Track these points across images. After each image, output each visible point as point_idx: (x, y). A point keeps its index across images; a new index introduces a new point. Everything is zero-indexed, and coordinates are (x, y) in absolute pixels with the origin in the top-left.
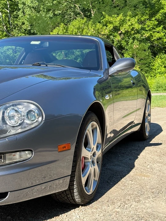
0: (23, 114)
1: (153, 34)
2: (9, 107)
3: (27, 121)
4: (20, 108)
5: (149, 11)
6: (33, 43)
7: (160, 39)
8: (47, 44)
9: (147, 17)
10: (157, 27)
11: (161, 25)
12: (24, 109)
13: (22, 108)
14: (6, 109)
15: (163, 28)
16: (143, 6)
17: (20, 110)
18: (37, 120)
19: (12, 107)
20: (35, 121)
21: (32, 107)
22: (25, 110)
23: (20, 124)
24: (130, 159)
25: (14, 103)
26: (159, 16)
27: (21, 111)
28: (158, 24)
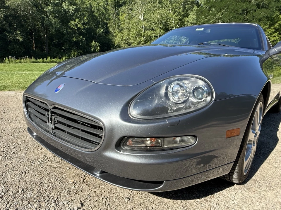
0: (188, 90)
1: (270, 38)
2: (173, 81)
3: (192, 99)
4: (186, 84)
5: (270, 22)
6: (197, 30)
7: (275, 41)
8: (209, 31)
9: (268, 27)
10: (274, 33)
11: (277, 32)
12: (190, 84)
13: (188, 84)
14: (170, 83)
15: (278, 34)
16: (266, 19)
17: (185, 85)
18: (205, 99)
19: (177, 82)
20: (202, 100)
21: (201, 83)
22: (192, 86)
23: (184, 102)
24: (271, 130)
25: (179, 77)
26: (276, 26)
27: (187, 88)
28: (275, 31)
